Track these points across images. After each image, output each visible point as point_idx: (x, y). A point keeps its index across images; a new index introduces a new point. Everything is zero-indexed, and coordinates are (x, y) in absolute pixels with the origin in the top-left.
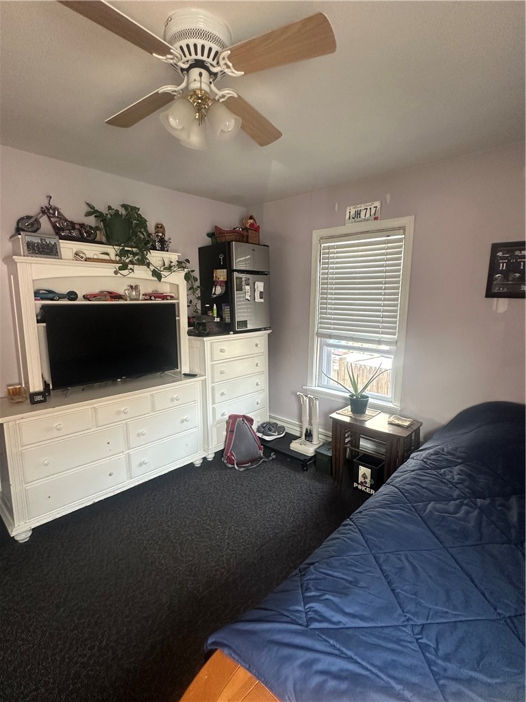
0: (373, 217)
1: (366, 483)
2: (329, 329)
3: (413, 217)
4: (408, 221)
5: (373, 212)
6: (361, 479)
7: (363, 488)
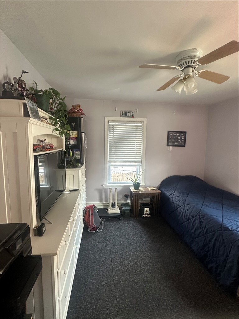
0: (132, 116)
1: (147, 213)
2: (114, 158)
3: (146, 119)
4: (144, 120)
5: (132, 114)
6: (145, 213)
7: (146, 216)
